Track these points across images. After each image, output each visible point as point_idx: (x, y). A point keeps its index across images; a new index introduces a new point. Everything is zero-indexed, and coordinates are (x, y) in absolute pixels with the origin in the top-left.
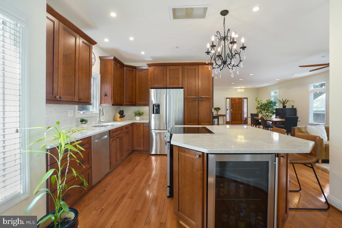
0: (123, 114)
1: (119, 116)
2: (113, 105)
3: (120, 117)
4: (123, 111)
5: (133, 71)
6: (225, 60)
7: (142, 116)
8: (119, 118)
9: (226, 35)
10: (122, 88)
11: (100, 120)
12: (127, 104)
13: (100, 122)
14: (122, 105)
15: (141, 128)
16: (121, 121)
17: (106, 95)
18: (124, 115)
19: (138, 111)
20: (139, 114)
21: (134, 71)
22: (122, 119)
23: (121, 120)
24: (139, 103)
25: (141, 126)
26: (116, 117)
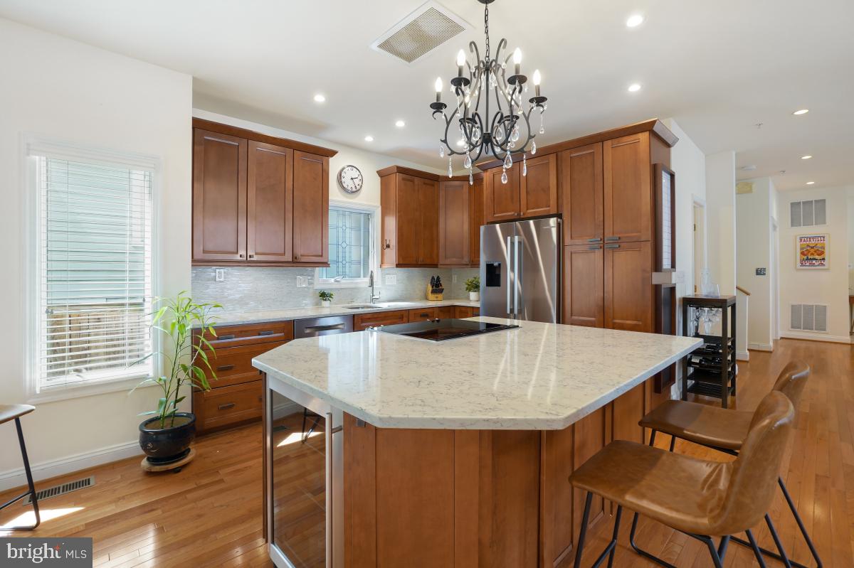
2: (398, 265)
5: (462, 187)
6: (487, 130)
9: (492, 57)
12: (448, 262)
16: (436, 299)
19: (475, 278)
21: (466, 186)
22: (439, 295)
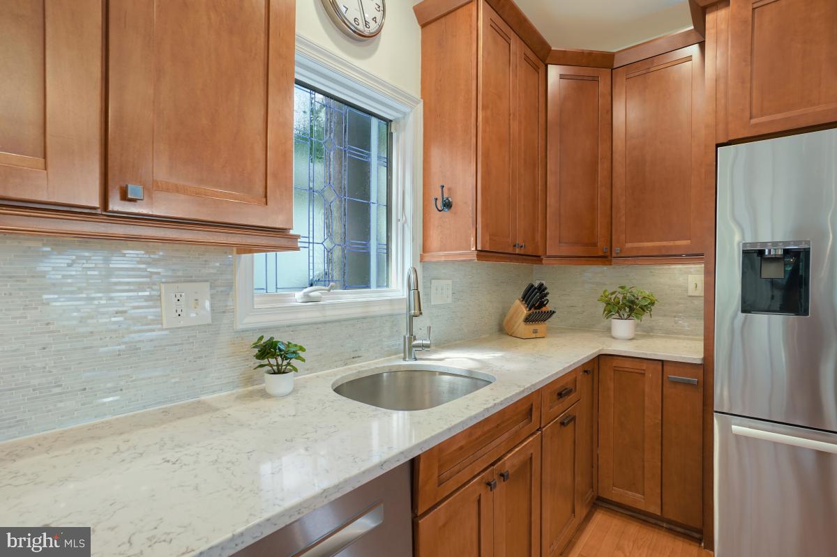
0: (542, 305)
1: (524, 311)
2: (483, 254)
3: (528, 320)
4: (541, 288)
5: (595, 79)
7: (645, 317)
8: (523, 324)
10: (540, 172)
11: (412, 337)
12: (565, 250)
13: (411, 347)
14: (536, 258)
15: (647, 390)
16: (534, 336)
17: (448, 205)
18: (549, 307)
19: (622, 288)
20: (632, 307)
21: (603, 86)
22: (540, 327)
23: (535, 331)
24: (629, 245)
25: (649, 375)
26: (507, 318)
